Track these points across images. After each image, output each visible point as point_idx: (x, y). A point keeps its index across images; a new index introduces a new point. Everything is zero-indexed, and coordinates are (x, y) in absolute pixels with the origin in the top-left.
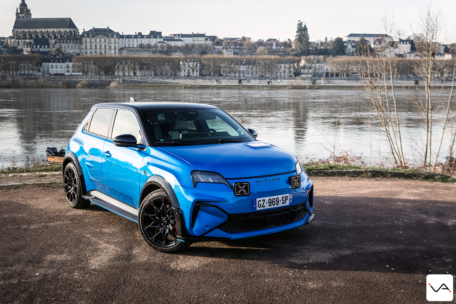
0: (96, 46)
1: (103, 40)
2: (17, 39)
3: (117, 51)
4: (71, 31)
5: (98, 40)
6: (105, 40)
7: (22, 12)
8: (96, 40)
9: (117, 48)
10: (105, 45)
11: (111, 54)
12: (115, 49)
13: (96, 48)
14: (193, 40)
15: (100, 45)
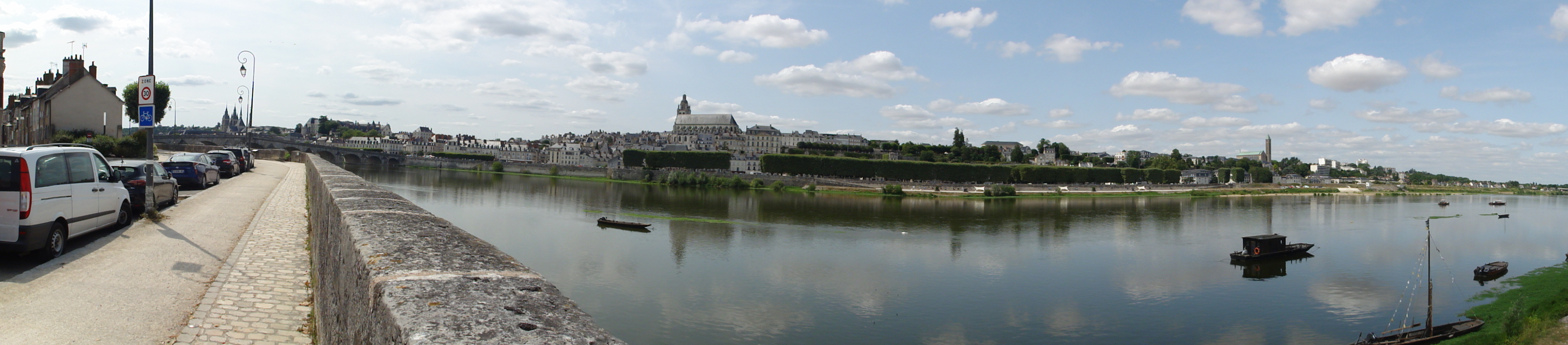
0: (758, 143)
1: (765, 138)
2: (678, 134)
3: (779, 149)
4: (732, 128)
5: (761, 138)
6: (768, 138)
7: (683, 108)
8: (758, 138)
9: (779, 146)
10: (767, 143)
11: (772, 152)
12: (777, 147)
13: (758, 145)
14: (849, 142)
15: (763, 143)
